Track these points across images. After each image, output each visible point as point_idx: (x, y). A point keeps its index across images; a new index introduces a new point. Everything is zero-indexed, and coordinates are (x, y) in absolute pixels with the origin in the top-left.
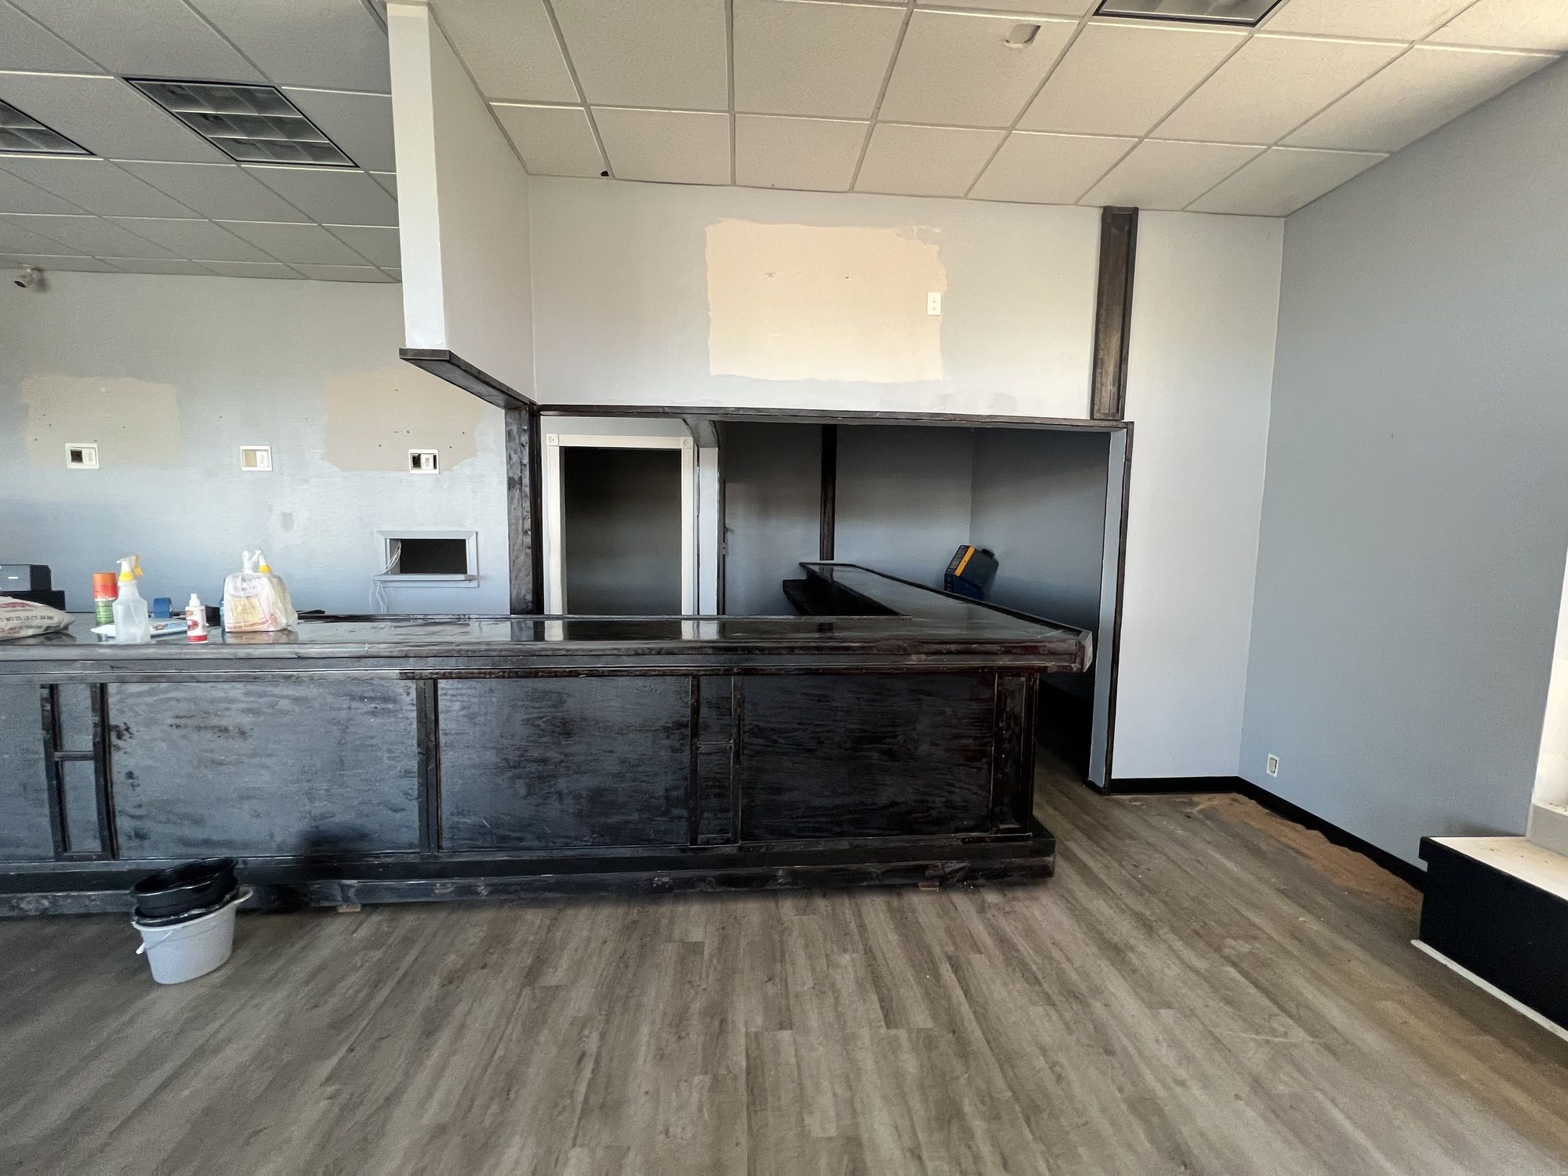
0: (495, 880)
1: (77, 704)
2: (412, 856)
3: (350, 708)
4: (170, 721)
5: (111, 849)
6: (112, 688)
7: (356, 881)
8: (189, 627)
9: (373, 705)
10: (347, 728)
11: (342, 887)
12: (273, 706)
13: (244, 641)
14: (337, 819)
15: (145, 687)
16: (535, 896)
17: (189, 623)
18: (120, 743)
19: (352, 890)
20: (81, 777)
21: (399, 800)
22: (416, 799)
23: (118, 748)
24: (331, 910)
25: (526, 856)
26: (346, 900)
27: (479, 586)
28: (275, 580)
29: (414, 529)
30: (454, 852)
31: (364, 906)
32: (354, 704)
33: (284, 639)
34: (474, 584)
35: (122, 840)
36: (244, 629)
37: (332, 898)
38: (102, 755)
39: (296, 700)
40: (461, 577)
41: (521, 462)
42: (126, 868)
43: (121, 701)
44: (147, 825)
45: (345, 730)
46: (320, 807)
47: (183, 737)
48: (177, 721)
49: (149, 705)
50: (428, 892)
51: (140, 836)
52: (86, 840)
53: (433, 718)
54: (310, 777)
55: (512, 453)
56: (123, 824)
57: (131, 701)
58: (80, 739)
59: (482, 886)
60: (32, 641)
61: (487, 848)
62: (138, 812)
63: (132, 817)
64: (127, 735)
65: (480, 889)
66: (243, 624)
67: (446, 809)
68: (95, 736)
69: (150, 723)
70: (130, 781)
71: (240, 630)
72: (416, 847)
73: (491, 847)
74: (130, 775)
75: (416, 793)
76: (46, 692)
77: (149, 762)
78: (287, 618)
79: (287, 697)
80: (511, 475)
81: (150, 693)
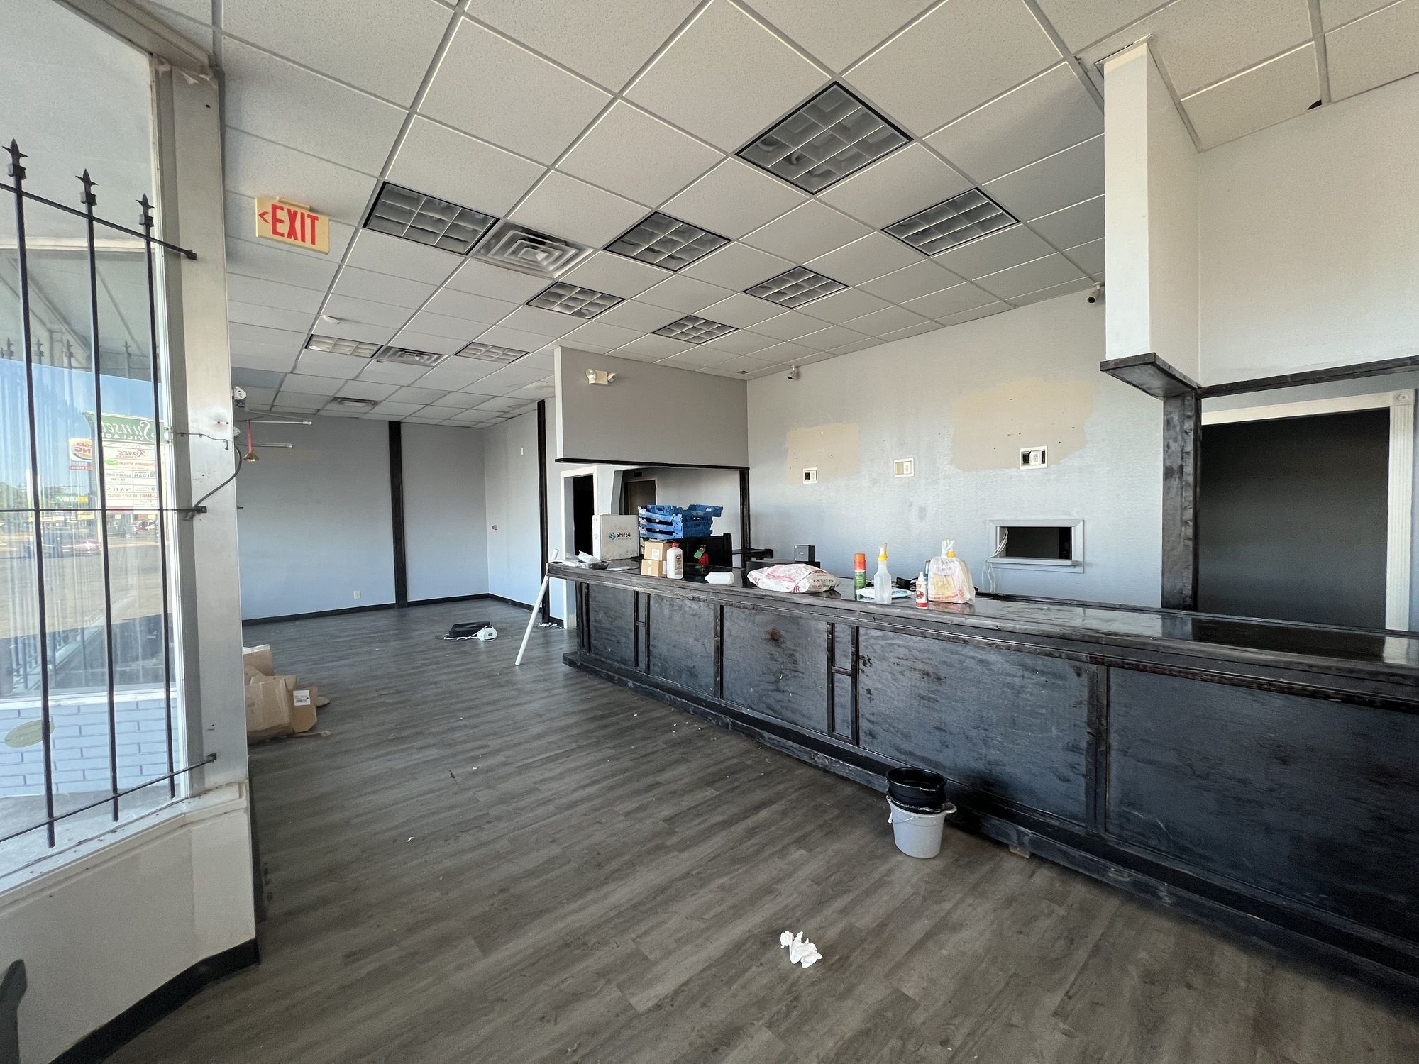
0: (1182, 892)
1: (844, 635)
2: (1077, 827)
3: (1023, 677)
4: (893, 660)
5: (856, 739)
6: (862, 631)
7: (1030, 831)
8: (918, 596)
9: (1044, 679)
10: (1019, 693)
11: (1019, 832)
12: (961, 662)
13: (941, 609)
14: (1008, 769)
15: (880, 633)
16: (1242, 937)
17: (918, 593)
18: (865, 669)
19: (1026, 838)
20: (844, 682)
21: (1064, 771)
22: (1084, 776)
23: (863, 672)
24: (1003, 846)
25: (1216, 881)
26: (1021, 844)
27: (1083, 573)
28: (962, 563)
29: (1021, 518)
30: (1124, 840)
31: (1032, 855)
32: (1026, 674)
33: (967, 611)
34: (1079, 570)
35: (861, 734)
36: (941, 600)
37: (1007, 836)
38: (854, 674)
39: (981, 661)
40: (1067, 562)
41: (1183, 449)
42: (864, 755)
43: (867, 640)
44: (877, 729)
45: (1018, 694)
46: (993, 754)
47: (901, 673)
48: (896, 660)
49: (882, 646)
50: (1104, 871)
51: (872, 735)
52: (844, 729)
53: (1105, 703)
54: (987, 727)
55: (1171, 441)
56: (863, 724)
57: (872, 641)
58: (844, 663)
59: (1164, 890)
60: (825, 595)
61: (1161, 851)
62: (872, 718)
63: (869, 720)
64: (868, 664)
65: (1161, 894)
66: (940, 596)
67: (1113, 793)
68: (852, 660)
69: (883, 658)
70: (869, 696)
71: (939, 600)
72: (1082, 820)
73: (1167, 853)
74: (869, 692)
75: (1084, 770)
76: (830, 627)
77: (880, 686)
78: (969, 595)
79: (972, 657)
80: (1168, 464)
81: (884, 638)
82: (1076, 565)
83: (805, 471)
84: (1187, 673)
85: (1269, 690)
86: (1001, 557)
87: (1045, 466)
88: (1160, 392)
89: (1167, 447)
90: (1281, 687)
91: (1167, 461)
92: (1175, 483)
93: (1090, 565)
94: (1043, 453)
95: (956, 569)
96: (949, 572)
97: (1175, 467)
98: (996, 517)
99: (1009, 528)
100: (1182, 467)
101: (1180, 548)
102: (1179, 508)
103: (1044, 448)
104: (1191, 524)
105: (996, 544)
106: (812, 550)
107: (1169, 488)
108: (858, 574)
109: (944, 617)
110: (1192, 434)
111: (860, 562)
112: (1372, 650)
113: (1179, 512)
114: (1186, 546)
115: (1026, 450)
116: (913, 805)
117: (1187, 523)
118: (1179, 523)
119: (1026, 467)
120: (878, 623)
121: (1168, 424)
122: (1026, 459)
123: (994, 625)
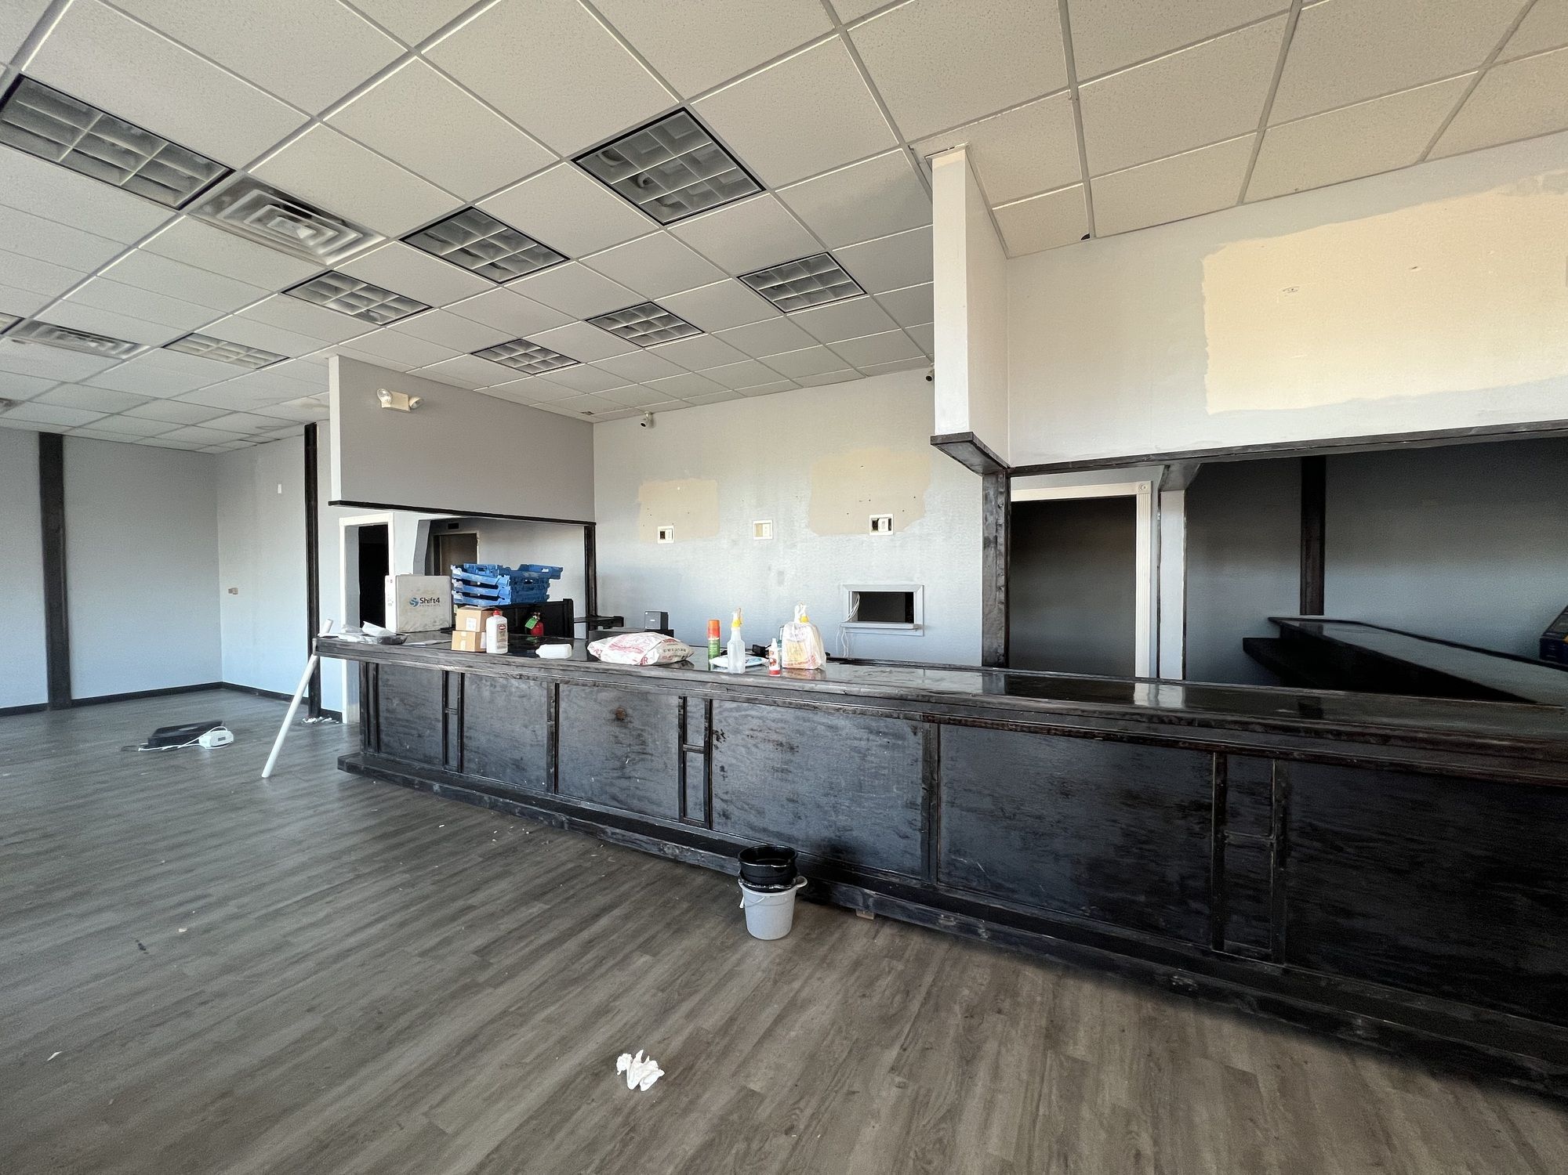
0: (996, 926)
1: (696, 709)
2: (914, 881)
3: (868, 740)
4: (747, 733)
5: (709, 822)
6: (715, 704)
7: (874, 893)
8: (771, 663)
9: (886, 740)
10: (865, 756)
11: (864, 894)
12: (813, 730)
13: (794, 676)
14: (855, 833)
15: (734, 705)
16: (1037, 956)
17: (771, 660)
18: (719, 744)
19: (871, 900)
20: (696, 761)
21: (906, 829)
22: (920, 830)
23: (717, 748)
24: (851, 912)
25: (1020, 910)
26: (867, 907)
27: (924, 635)
28: (814, 628)
29: (871, 583)
30: (951, 887)
31: (877, 916)
32: (872, 737)
33: (819, 677)
34: (919, 633)
35: (715, 815)
36: (795, 666)
37: (854, 901)
38: (708, 751)
39: (830, 727)
40: (910, 626)
41: (996, 522)
42: (717, 838)
43: (720, 713)
44: (731, 808)
45: (863, 758)
46: (842, 820)
47: (755, 746)
48: (751, 733)
49: (736, 718)
50: (934, 919)
51: (726, 815)
52: (696, 813)
53: (937, 758)
54: (836, 793)
55: (988, 514)
56: (717, 804)
57: (726, 714)
58: (697, 739)
59: (983, 928)
60: (676, 666)
61: (980, 891)
62: (726, 797)
63: (722, 800)
64: (722, 739)
65: (980, 931)
66: (793, 662)
67: (944, 845)
68: (705, 735)
69: (737, 732)
70: (722, 773)
71: (791, 667)
72: (919, 874)
73: (984, 892)
74: (722, 769)
75: (919, 824)
76: (681, 701)
77: (734, 761)
78: (821, 661)
79: (823, 724)
80: (986, 535)
81: (738, 709)
82: (917, 628)
83: (660, 529)
84: (998, 725)
85: (1055, 734)
86: (854, 622)
87: (891, 532)
88: (980, 469)
89: (985, 519)
90: (1063, 731)
91: (986, 532)
92: (992, 552)
93: (929, 628)
94: (890, 520)
95: (808, 635)
96: (801, 637)
97: (992, 538)
98: (849, 582)
99: (861, 593)
100: (996, 537)
101: (996, 611)
102: (995, 575)
103: (890, 516)
104: (1003, 589)
105: (848, 608)
106: (664, 617)
107: (987, 557)
108: (712, 642)
109: (796, 684)
110: (1003, 509)
111: (714, 630)
112: (1125, 694)
113: (995, 578)
114: (1000, 609)
115: (875, 517)
116: (764, 885)
117: (1001, 589)
118: (994, 588)
119: (875, 533)
120: (731, 694)
121: (986, 497)
122: (875, 525)
123: (841, 690)
